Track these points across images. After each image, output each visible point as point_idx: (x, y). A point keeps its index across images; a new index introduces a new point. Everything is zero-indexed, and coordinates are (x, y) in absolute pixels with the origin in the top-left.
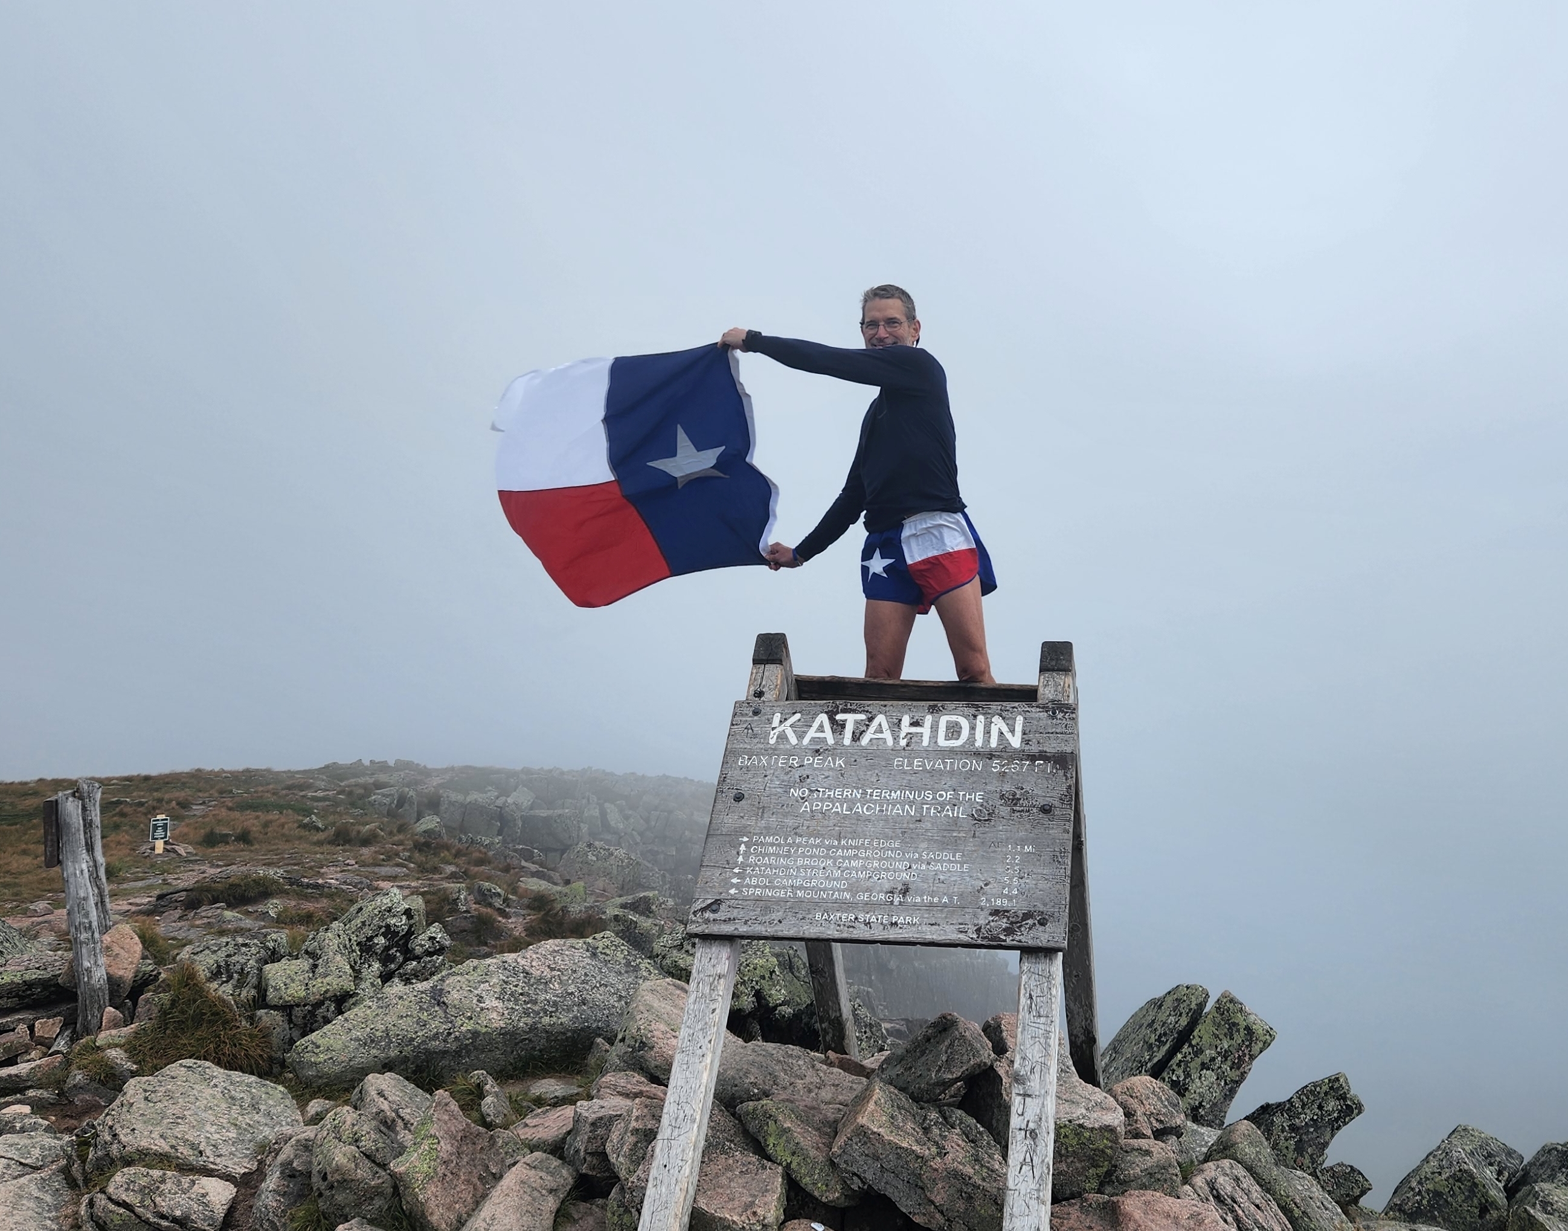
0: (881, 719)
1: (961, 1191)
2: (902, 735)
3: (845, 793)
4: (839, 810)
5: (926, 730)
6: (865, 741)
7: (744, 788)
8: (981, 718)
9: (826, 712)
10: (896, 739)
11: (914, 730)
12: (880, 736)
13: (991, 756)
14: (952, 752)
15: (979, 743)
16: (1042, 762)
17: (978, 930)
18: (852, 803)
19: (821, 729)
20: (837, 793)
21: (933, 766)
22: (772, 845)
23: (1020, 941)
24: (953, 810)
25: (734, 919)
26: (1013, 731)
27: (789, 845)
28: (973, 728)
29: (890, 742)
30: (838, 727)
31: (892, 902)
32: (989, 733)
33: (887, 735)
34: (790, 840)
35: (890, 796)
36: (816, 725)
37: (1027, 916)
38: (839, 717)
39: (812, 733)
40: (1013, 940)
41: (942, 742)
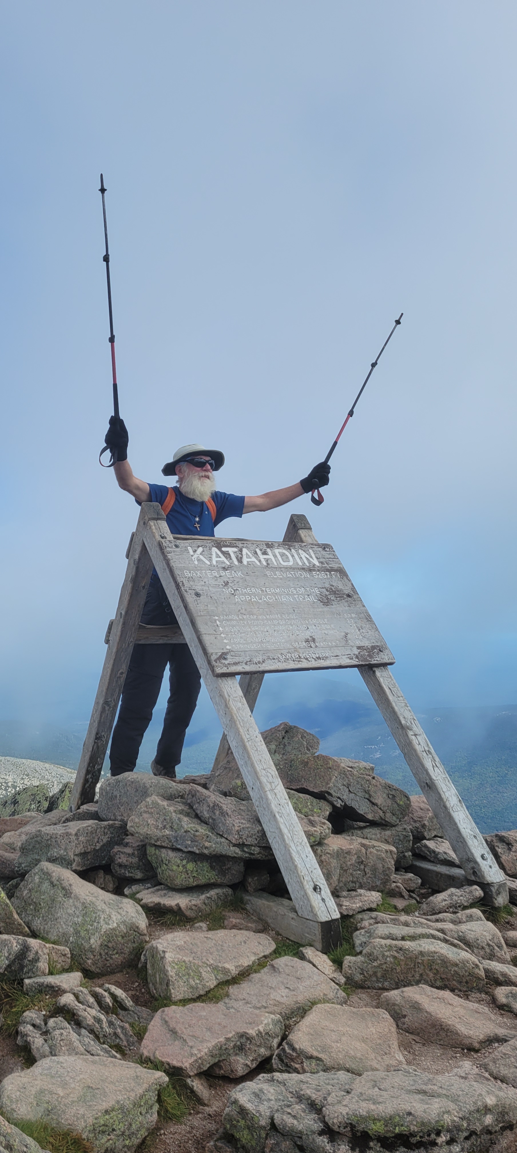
0: (245, 551)
1: (388, 795)
2: (262, 559)
6: (245, 562)
7: (198, 589)
8: (292, 550)
9: (215, 547)
10: (259, 561)
12: (251, 560)
13: (308, 569)
14: (292, 568)
15: (300, 563)
16: (333, 572)
17: (357, 657)
18: (259, 595)
19: (218, 556)
20: (248, 591)
21: (287, 575)
22: (232, 620)
23: (377, 660)
24: (309, 598)
25: (239, 663)
26: (312, 557)
27: (241, 620)
28: (293, 556)
29: (258, 563)
30: (227, 555)
31: (311, 647)
32: (301, 558)
33: (254, 559)
34: (240, 617)
37: (373, 647)
38: (224, 549)
39: (215, 558)
40: (374, 660)
41: (283, 563)
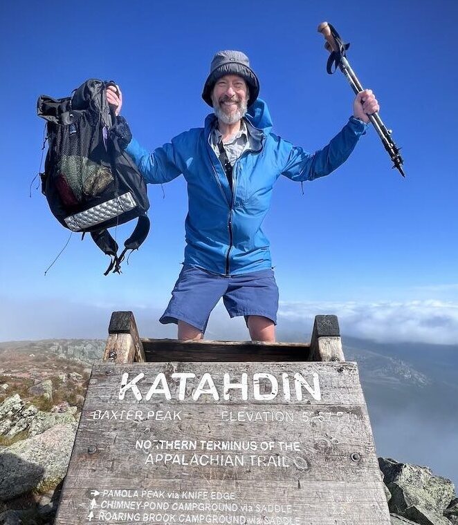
0: (207, 377)
2: (226, 390)
3: (183, 445)
4: (178, 461)
5: (243, 386)
6: (195, 397)
8: (285, 375)
9: (163, 372)
10: (220, 393)
11: (234, 386)
12: (208, 391)
13: (299, 407)
15: (287, 397)
16: (342, 413)
18: (189, 454)
19: (160, 386)
20: (176, 445)
21: (254, 418)
22: (121, 499)
24: (277, 460)
26: (312, 386)
27: (136, 499)
28: (280, 384)
29: (216, 397)
32: (294, 387)
33: (213, 391)
34: (136, 494)
35: (221, 446)
36: (156, 383)
39: (153, 390)
41: (258, 397)
